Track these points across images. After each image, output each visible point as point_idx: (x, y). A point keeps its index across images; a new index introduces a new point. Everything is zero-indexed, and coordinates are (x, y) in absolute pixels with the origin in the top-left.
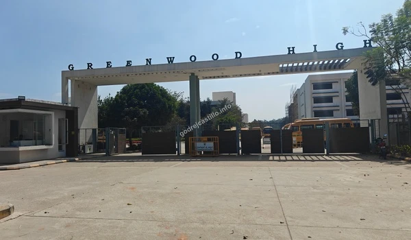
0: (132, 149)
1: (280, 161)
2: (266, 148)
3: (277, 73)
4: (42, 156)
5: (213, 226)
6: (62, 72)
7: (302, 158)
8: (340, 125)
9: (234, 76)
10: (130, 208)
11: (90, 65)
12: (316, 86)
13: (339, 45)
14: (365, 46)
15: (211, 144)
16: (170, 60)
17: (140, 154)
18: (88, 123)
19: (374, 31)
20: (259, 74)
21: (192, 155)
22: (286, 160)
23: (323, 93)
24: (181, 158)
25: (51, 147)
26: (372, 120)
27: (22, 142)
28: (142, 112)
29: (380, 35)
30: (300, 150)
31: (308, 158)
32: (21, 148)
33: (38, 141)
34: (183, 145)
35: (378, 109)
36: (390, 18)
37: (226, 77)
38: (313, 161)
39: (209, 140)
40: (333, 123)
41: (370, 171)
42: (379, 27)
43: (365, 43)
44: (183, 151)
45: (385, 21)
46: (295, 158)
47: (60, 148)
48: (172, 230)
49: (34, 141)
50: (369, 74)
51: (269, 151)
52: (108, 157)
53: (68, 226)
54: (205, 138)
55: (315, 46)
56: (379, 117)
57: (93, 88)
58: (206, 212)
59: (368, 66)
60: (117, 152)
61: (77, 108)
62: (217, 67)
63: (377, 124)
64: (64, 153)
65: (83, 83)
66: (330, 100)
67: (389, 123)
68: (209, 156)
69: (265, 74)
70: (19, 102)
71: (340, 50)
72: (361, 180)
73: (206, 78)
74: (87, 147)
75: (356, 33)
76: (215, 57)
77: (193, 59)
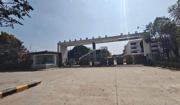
0: (77, 64)
1: (119, 67)
2: (115, 63)
3: (118, 41)
4: (52, 67)
5: (94, 87)
6: (58, 43)
7: (126, 66)
8: (138, 55)
9: (105, 42)
10: (73, 81)
11: (65, 41)
13: (136, 32)
14: (144, 32)
15: (99, 62)
16: (87, 38)
17: (79, 66)
18: (65, 57)
19: (147, 27)
20: (113, 42)
21: (94, 66)
22: (121, 67)
23: (133, 46)
24: (90, 66)
25: (55, 64)
26: (148, 54)
27: (47, 63)
28: (79, 53)
29: (148, 28)
30: (125, 63)
31: (128, 66)
32: (46, 65)
33: (51, 63)
34: (91, 63)
35: (149, 51)
37: (103, 42)
38: (129, 67)
39: (98, 61)
40: (136, 55)
41: (146, 69)
43: (144, 31)
45: (150, 24)
46: (124, 66)
47: (57, 64)
48: (83, 88)
49: (50, 63)
51: (116, 64)
52: (70, 67)
53: (55, 87)
55: (129, 33)
56: (150, 53)
57: (66, 47)
58: (94, 82)
59: (145, 38)
60: (73, 65)
61: (61, 53)
62: (100, 40)
63: (149, 56)
64: (58, 66)
65: (63, 46)
66: (136, 48)
67: (153, 55)
68: (99, 66)
69: (115, 41)
70: (46, 52)
71: (136, 34)
72: (142, 72)
73: (98, 43)
74: (64, 64)
75: (141, 28)
76: (100, 37)
77: (93, 38)
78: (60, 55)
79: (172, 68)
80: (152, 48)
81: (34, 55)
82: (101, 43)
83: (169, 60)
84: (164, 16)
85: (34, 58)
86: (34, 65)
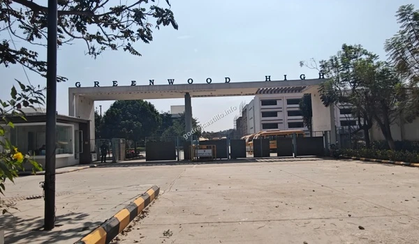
6: (69, 88)
11: (96, 83)
12: (264, 103)
13: (302, 77)
14: (320, 78)
16: (171, 81)
17: (145, 161)
19: (323, 66)
21: (188, 160)
23: (270, 108)
24: (180, 162)
25: (72, 155)
26: (326, 132)
28: (135, 124)
30: (276, 155)
35: (329, 124)
36: (336, 59)
37: (212, 96)
42: (326, 64)
43: (320, 76)
44: (182, 155)
45: (332, 60)
47: (76, 157)
50: (323, 98)
51: (252, 156)
52: (114, 163)
54: (205, 147)
55: (285, 76)
56: (330, 129)
57: (91, 103)
59: (322, 93)
60: (119, 160)
61: (89, 121)
62: (210, 89)
63: (328, 135)
64: (78, 161)
65: (84, 98)
66: (275, 114)
67: (336, 134)
68: (204, 160)
71: (303, 79)
74: (93, 155)
75: (309, 66)
76: (209, 81)
77: (190, 81)
78: (83, 126)
79: (383, 161)
82: (209, 96)
83: (368, 146)
84: (359, 45)
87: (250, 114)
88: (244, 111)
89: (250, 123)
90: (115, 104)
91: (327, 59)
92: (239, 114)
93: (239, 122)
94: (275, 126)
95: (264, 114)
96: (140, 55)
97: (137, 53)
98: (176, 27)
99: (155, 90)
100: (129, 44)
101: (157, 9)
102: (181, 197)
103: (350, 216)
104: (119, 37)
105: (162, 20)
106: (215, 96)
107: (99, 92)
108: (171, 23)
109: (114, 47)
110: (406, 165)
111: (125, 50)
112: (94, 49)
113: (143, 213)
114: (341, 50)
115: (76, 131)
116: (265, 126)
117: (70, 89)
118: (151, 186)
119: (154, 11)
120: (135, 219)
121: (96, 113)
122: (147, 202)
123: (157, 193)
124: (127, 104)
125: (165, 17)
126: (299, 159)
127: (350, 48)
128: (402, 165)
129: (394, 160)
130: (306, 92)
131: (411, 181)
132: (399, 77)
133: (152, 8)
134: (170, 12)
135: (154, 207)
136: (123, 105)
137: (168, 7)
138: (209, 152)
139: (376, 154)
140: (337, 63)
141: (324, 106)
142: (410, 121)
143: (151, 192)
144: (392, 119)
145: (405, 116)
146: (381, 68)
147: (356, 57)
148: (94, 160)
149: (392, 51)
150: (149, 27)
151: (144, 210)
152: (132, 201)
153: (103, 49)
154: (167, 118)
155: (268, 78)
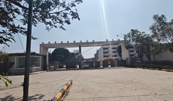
0: (60, 67)
11: (49, 42)
12: (104, 49)
14: (125, 40)
16: (74, 42)
17: (65, 69)
19: (125, 36)
21: (80, 68)
23: (106, 51)
24: (77, 69)
25: (40, 67)
26: (127, 58)
27: (34, 66)
28: (62, 56)
31: (113, 68)
32: (34, 68)
35: (128, 55)
36: (129, 34)
44: (78, 67)
45: (128, 34)
46: (110, 68)
47: (42, 68)
50: (126, 47)
52: (55, 70)
54: (86, 64)
55: (113, 39)
56: (129, 57)
57: (47, 49)
59: (125, 45)
60: (57, 68)
61: (46, 55)
65: (45, 47)
66: (108, 53)
70: (34, 54)
73: (83, 47)
74: (48, 67)
75: (120, 36)
76: (87, 41)
77: (81, 42)
78: (44, 57)
80: (130, 53)
81: (16, 57)
82: (87, 46)
83: (142, 63)
84: (137, 29)
85: (15, 59)
86: (15, 69)
87: (99, 53)
88: (97, 52)
89: (99, 56)
90: (55, 49)
91: (126, 34)
92: (96, 53)
93: (96, 55)
94: (108, 56)
95: (104, 53)
96: (65, 30)
97: (64, 29)
98: (79, 19)
99: (69, 44)
100: (61, 26)
101: (72, 12)
102: (81, 84)
103: (156, 94)
104: (58, 22)
105: (74, 17)
106: (89, 46)
107: (50, 46)
108: (77, 18)
109: (56, 27)
110: (159, 70)
111: (60, 28)
112: (48, 28)
113: (67, 92)
114: (131, 31)
115: (42, 59)
116: (105, 57)
117: (40, 44)
118: (69, 79)
119: (71, 13)
120: (64, 96)
121: (49, 53)
122: (68, 87)
123: (71, 83)
124: (60, 49)
125: (75, 15)
126: (119, 68)
127: (134, 30)
128: (157, 70)
129: (154, 68)
130: (120, 45)
131: (166, 76)
132: (153, 39)
133: (70, 12)
134: (77, 13)
135: (71, 89)
136: (58, 49)
137: (77, 12)
138: (87, 66)
139: (147, 66)
140: (130, 35)
141: (126, 49)
142: (157, 54)
143: (69, 83)
144: (151, 53)
145: (155, 52)
146: (146, 36)
147: (136, 33)
148: (48, 69)
149: (152, 30)
150: (69, 20)
151: (67, 91)
152: (62, 87)
153: (52, 27)
154: (73, 54)
155: (107, 40)
